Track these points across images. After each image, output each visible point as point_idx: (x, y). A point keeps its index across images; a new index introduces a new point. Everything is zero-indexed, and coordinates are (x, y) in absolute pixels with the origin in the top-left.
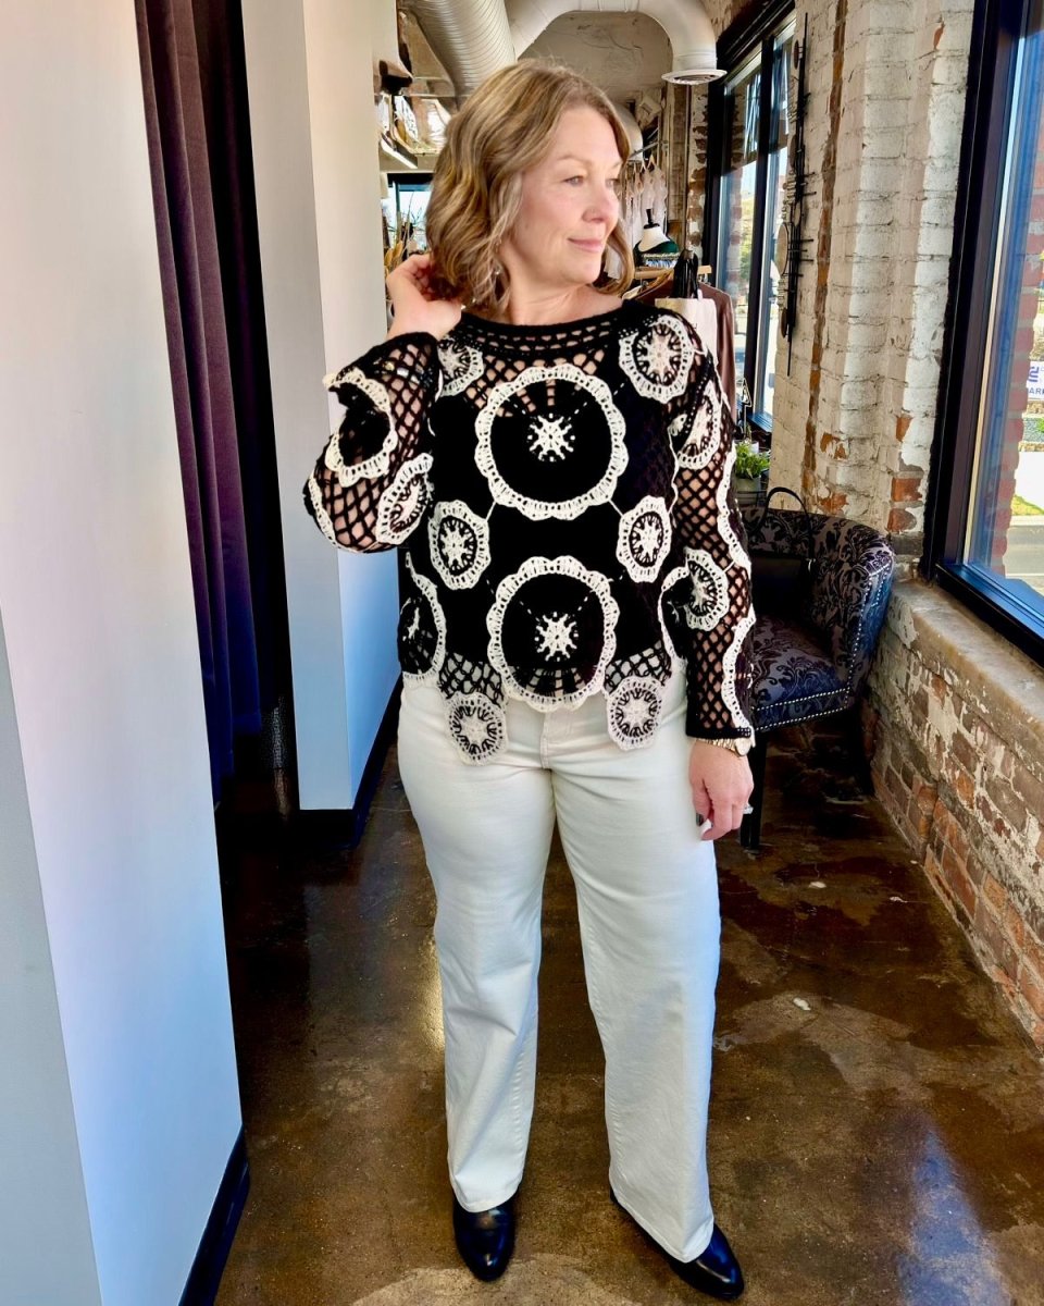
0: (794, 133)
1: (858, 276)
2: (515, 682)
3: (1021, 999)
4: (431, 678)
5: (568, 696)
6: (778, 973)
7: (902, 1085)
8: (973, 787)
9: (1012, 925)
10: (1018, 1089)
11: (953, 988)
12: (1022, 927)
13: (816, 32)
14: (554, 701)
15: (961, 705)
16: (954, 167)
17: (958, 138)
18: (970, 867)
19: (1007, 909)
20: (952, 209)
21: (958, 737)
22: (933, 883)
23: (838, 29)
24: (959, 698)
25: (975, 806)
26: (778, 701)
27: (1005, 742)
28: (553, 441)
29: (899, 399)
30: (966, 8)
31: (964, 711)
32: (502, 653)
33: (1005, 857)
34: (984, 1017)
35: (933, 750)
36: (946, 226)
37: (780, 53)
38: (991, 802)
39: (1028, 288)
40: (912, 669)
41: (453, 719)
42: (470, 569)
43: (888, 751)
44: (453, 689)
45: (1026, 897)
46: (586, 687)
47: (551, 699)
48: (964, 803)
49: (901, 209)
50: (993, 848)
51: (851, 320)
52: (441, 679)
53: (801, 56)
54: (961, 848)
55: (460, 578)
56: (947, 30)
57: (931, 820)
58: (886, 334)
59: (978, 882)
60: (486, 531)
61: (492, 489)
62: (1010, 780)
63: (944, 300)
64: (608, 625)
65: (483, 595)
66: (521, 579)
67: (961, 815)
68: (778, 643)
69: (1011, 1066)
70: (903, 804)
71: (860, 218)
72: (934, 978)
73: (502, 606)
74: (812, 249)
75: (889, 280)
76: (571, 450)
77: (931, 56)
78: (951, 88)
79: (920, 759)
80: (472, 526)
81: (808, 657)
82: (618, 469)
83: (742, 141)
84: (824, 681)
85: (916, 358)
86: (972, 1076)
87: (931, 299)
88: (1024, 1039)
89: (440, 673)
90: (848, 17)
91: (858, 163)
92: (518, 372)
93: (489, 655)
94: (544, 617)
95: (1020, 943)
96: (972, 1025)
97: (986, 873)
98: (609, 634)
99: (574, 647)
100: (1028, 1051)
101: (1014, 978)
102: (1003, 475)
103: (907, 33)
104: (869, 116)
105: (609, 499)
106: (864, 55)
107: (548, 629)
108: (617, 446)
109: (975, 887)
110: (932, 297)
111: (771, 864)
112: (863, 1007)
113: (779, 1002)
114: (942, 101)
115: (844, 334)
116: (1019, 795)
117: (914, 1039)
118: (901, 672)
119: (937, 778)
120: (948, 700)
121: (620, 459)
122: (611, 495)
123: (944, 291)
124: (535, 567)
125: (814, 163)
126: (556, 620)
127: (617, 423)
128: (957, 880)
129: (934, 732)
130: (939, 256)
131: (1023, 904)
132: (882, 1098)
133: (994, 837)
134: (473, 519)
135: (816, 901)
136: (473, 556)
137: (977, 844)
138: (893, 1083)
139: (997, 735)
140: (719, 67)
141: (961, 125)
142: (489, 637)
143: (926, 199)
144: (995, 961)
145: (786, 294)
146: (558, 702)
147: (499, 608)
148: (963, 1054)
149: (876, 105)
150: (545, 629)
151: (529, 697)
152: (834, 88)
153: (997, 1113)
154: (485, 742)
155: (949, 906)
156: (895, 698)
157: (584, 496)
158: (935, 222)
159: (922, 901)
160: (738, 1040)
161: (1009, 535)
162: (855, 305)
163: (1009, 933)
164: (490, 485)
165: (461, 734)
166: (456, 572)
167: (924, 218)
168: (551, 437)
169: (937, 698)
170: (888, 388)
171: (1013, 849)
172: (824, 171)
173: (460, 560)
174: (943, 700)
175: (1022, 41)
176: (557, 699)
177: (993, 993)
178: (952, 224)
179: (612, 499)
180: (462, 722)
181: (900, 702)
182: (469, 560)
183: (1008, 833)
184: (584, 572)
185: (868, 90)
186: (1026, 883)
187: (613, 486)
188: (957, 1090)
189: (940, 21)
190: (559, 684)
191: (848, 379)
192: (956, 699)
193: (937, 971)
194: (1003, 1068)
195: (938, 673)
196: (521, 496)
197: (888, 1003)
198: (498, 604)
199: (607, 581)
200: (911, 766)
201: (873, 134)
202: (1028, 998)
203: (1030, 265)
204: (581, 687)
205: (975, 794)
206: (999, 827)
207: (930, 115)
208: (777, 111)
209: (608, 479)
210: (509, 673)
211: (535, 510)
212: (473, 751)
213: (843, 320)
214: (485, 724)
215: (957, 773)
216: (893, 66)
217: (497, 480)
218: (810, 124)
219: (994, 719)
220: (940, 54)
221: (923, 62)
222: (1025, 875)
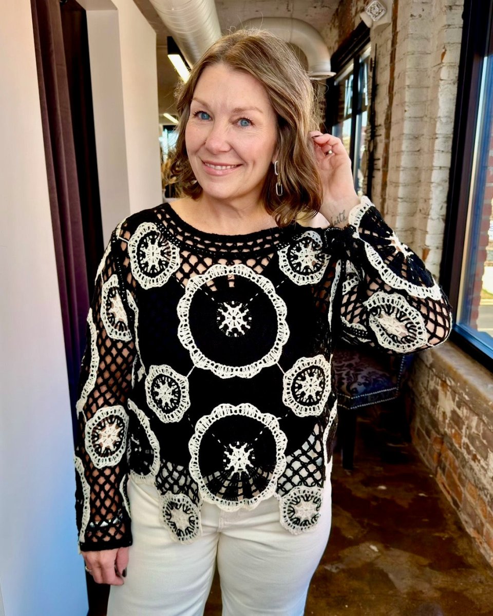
0: (370, 104)
1: (403, 177)
2: (208, 491)
3: (485, 545)
4: (151, 479)
5: (246, 500)
6: (362, 532)
7: (425, 589)
8: (461, 438)
9: (481, 508)
10: (484, 590)
11: (450, 540)
12: (486, 509)
13: (381, 53)
14: (237, 503)
15: (455, 396)
16: (451, 122)
17: (453, 107)
18: (460, 479)
19: (479, 499)
20: (450, 143)
21: (454, 412)
22: (441, 486)
23: (392, 52)
24: (454, 392)
25: (462, 448)
26: (362, 394)
27: (477, 415)
28: (236, 321)
29: (424, 240)
30: (457, 42)
31: (457, 399)
32: (198, 469)
33: (478, 473)
34: (466, 554)
35: (441, 419)
36: (447, 152)
37: (362, 64)
38: (470, 445)
39: (489, 184)
40: (430, 377)
41: (165, 509)
42: (176, 410)
43: (418, 419)
44: (166, 489)
45: (488, 493)
46: (261, 495)
47: (234, 502)
48: (457, 446)
49: (425, 143)
50: (471, 469)
51: (399, 200)
52: (157, 481)
53: (373, 65)
54: (455, 468)
55: (170, 415)
56: (448, 53)
57: (440, 455)
58: (417, 207)
59: (464, 486)
60: (187, 384)
61: (192, 358)
62: (480, 434)
63: (446, 190)
64: (279, 450)
65: (186, 427)
66: (213, 419)
67: (455, 452)
68: (362, 365)
69: (480, 579)
70: (426, 446)
71: (404, 148)
72: (442, 535)
73: (199, 437)
74: (380, 164)
75: (418, 180)
76: (249, 327)
77: (440, 65)
78: (450, 82)
79: (434, 423)
80: (177, 381)
81: (377, 371)
82: (282, 340)
83: (343, 108)
84: (386, 384)
85: (432, 219)
86: (460, 585)
87: (440, 189)
88: (487, 565)
89: (157, 477)
90: (398, 45)
91: (403, 120)
92: (208, 267)
93: (190, 469)
94: (230, 445)
95: (485, 517)
96: (461, 558)
97: (467, 481)
98: (280, 456)
99: (251, 466)
100: (489, 572)
101: (482, 535)
102: (477, 279)
103: (427, 54)
104: (408, 96)
105: (276, 362)
106: (406, 65)
107: (233, 453)
108: (281, 324)
109: (462, 488)
110: (440, 188)
111: (359, 477)
112: (405, 550)
113: (363, 547)
114: (445, 88)
115: (395, 207)
116: (485, 441)
117: (431, 566)
118: (424, 379)
119: (443, 432)
120: (448, 393)
121: (284, 333)
122: (278, 359)
123: (447, 185)
124: (223, 410)
125: (380, 119)
126: (239, 447)
127: (281, 307)
128: (453, 485)
129: (442, 409)
130: (444, 167)
131: (486, 496)
132: (414, 596)
133: (472, 463)
134: (177, 376)
135: (381, 496)
136: (178, 401)
137: (463, 466)
138: (420, 588)
139: (474, 411)
140: (332, 70)
141: (455, 101)
142: (190, 457)
143: (437, 138)
144: (472, 526)
145: (366, 187)
146: (240, 504)
147: (197, 437)
148: (455, 573)
149: (412, 90)
150: (231, 454)
151: (219, 502)
152: (390, 82)
153: (472, 603)
154: (187, 529)
155: (449, 499)
156: (422, 392)
157: (259, 361)
158: (442, 150)
159: (435, 496)
160: (341, 566)
161: (480, 309)
162: (401, 192)
163: (479, 511)
164: (191, 355)
165: (171, 520)
166: (167, 411)
167: (436, 148)
168: (234, 318)
169: (443, 392)
170: (418, 234)
171: (482, 470)
172: (385, 123)
173: (169, 403)
174: (446, 393)
175: (486, 59)
176: (239, 502)
177: (471, 542)
178: (451, 151)
179: (278, 362)
180: (172, 512)
181: (424, 394)
182: (176, 403)
183: (479, 461)
184: (259, 414)
185: (408, 82)
186: (488, 487)
187: (280, 353)
188: (453, 592)
189: (444, 48)
190: (240, 491)
191: (397, 230)
192: (453, 392)
193: (443, 531)
194: (476, 580)
195: (444, 379)
196: (213, 362)
197: (417, 547)
198: (197, 434)
199: (276, 419)
200: (430, 427)
201: (410, 105)
202: (489, 545)
203: (489, 172)
204: (256, 495)
205: (462, 441)
206: (475, 458)
207: (439, 95)
208: (362, 94)
209: (276, 348)
210: (204, 484)
211: (224, 372)
212: (179, 534)
213: (395, 199)
214: (188, 516)
215: (453, 431)
216: (420, 71)
217: (196, 352)
218: (378, 100)
219: (473, 404)
220: (444, 64)
221: (435, 69)
222: (488, 482)
